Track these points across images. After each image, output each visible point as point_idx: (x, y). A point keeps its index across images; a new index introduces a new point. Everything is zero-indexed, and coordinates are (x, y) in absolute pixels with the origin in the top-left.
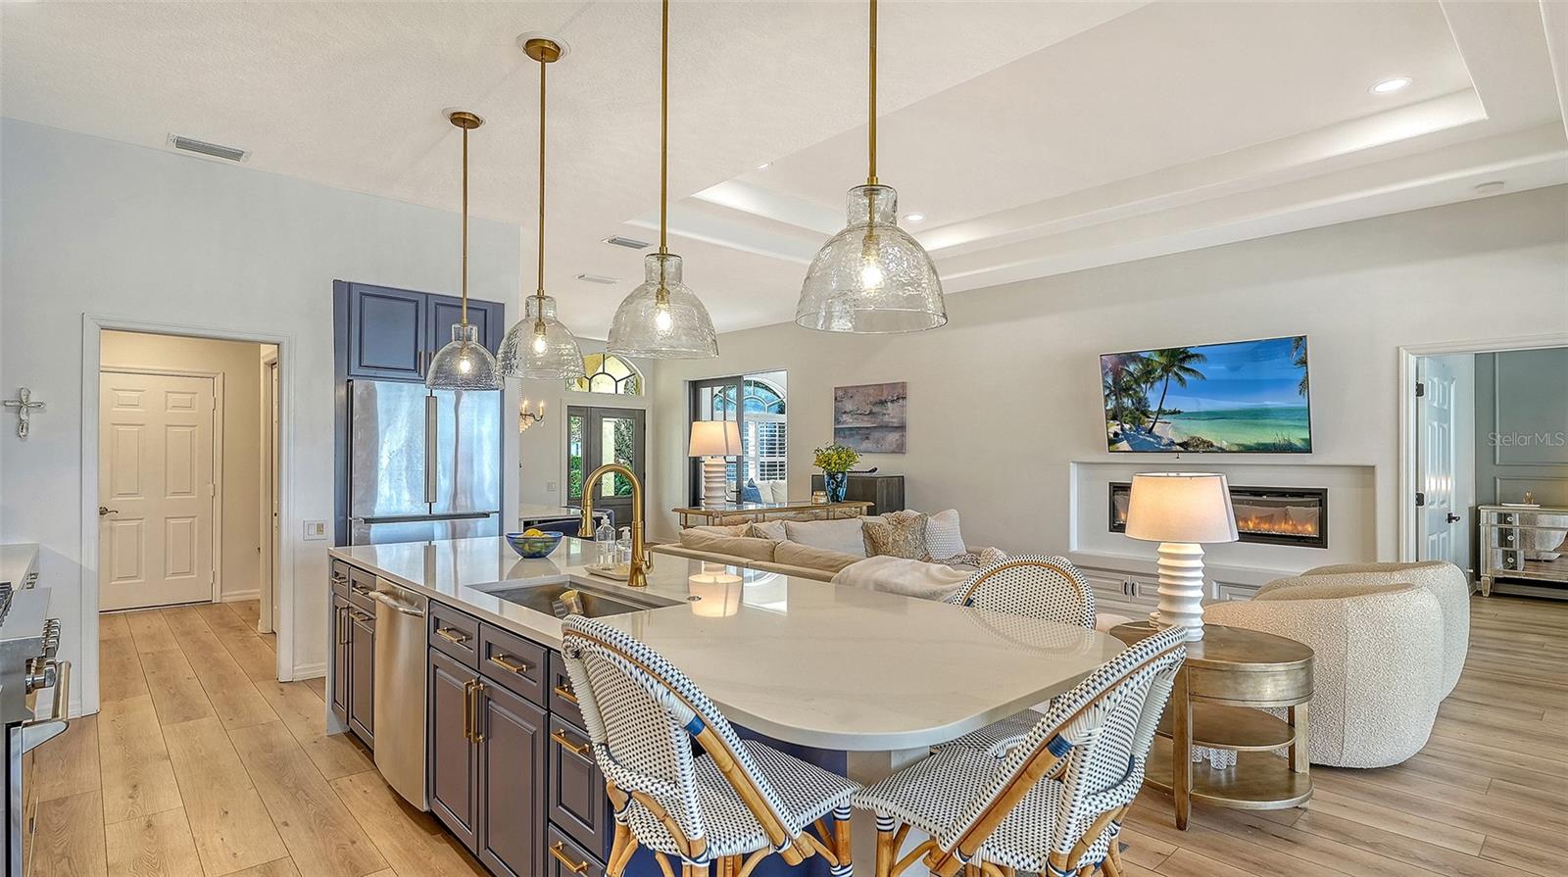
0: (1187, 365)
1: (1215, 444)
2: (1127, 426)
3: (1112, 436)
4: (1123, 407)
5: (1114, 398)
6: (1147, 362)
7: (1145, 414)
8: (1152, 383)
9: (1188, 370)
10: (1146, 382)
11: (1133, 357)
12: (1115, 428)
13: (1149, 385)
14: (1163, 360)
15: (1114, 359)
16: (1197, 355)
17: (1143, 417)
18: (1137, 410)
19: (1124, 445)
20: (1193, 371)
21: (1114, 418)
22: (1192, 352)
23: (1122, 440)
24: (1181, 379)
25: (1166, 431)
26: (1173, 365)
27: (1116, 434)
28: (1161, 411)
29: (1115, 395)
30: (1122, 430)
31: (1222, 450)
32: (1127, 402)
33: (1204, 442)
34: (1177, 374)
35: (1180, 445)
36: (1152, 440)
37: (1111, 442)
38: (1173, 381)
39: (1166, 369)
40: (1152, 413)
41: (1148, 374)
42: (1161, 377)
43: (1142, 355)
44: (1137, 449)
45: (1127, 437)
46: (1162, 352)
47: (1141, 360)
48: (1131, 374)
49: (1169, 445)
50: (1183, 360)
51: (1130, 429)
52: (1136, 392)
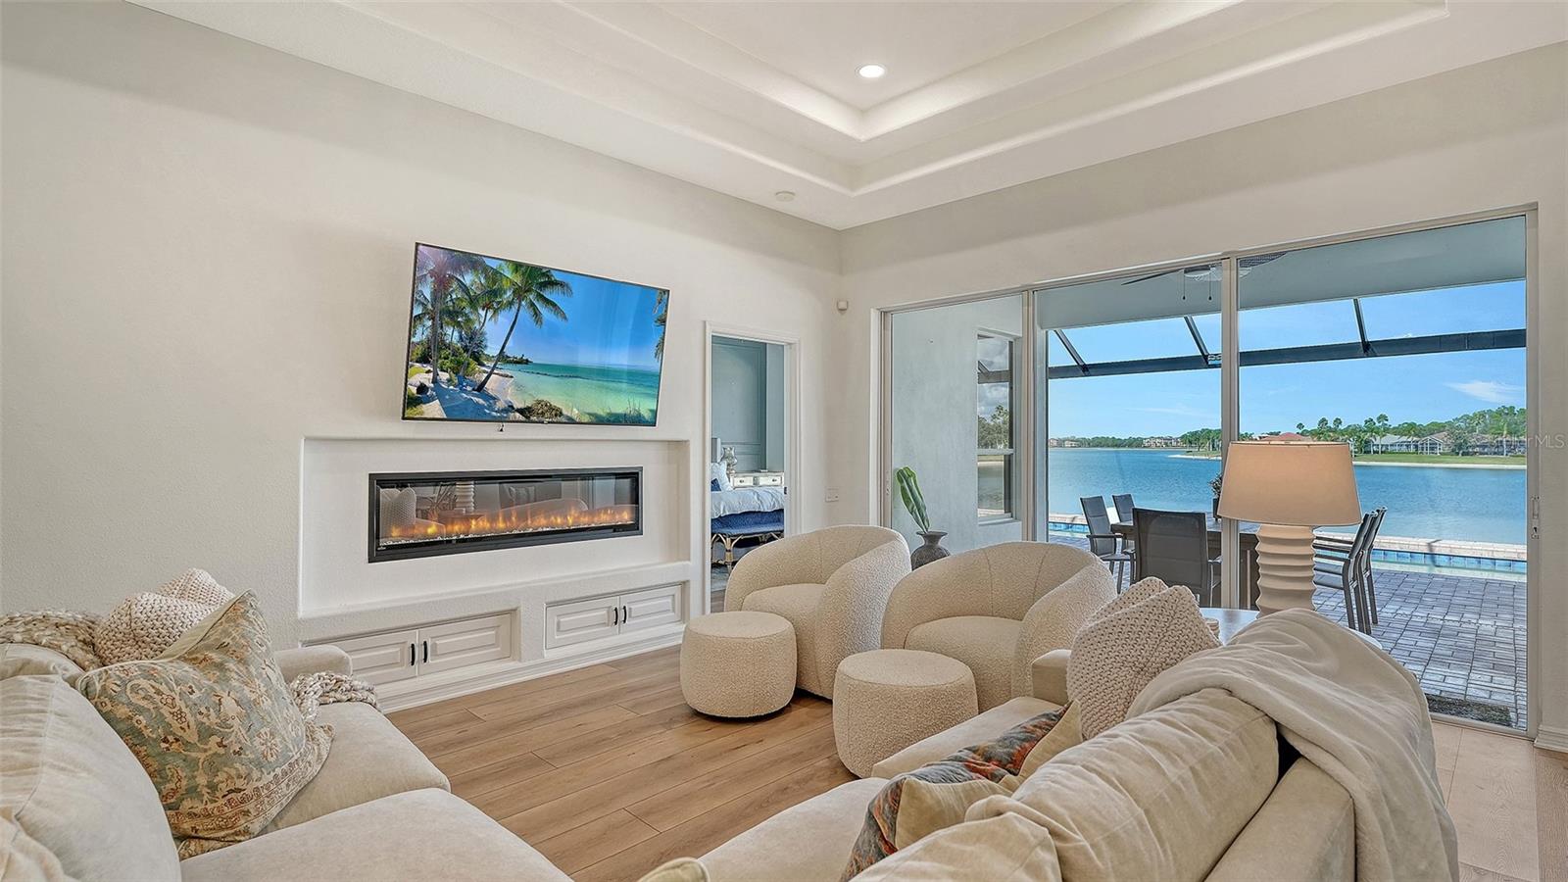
0: (547, 294)
1: (564, 412)
2: (444, 376)
3: (414, 390)
4: (443, 341)
5: (430, 323)
6: (494, 276)
7: (477, 358)
8: (496, 311)
9: (547, 301)
10: (487, 307)
11: (473, 262)
12: (422, 376)
13: (489, 315)
14: (518, 279)
15: (442, 256)
16: (561, 284)
17: (474, 364)
18: (466, 350)
19: (434, 408)
20: (554, 305)
21: (424, 359)
22: (557, 277)
23: (430, 400)
24: (536, 314)
25: (504, 387)
26: (529, 291)
27: (422, 389)
28: (502, 357)
29: (433, 319)
30: (435, 381)
31: (571, 421)
32: (452, 335)
33: (551, 408)
34: (532, 305)
35: (521, 411)
36: (481, 401)
37: (411, 402)
38: (525, 314)
39: (520, 293)
40: (488, 358)
41: (490, 298)
42: (511, 304)
43: (488, 262)
44: (454, 415)
45: (440, 394)
46: (517, 266)
47: (486, 269)
48: (465, 289)
49: (505, 410)
50: (544, 285)
51: (449, 380)
52: (468, 320)
